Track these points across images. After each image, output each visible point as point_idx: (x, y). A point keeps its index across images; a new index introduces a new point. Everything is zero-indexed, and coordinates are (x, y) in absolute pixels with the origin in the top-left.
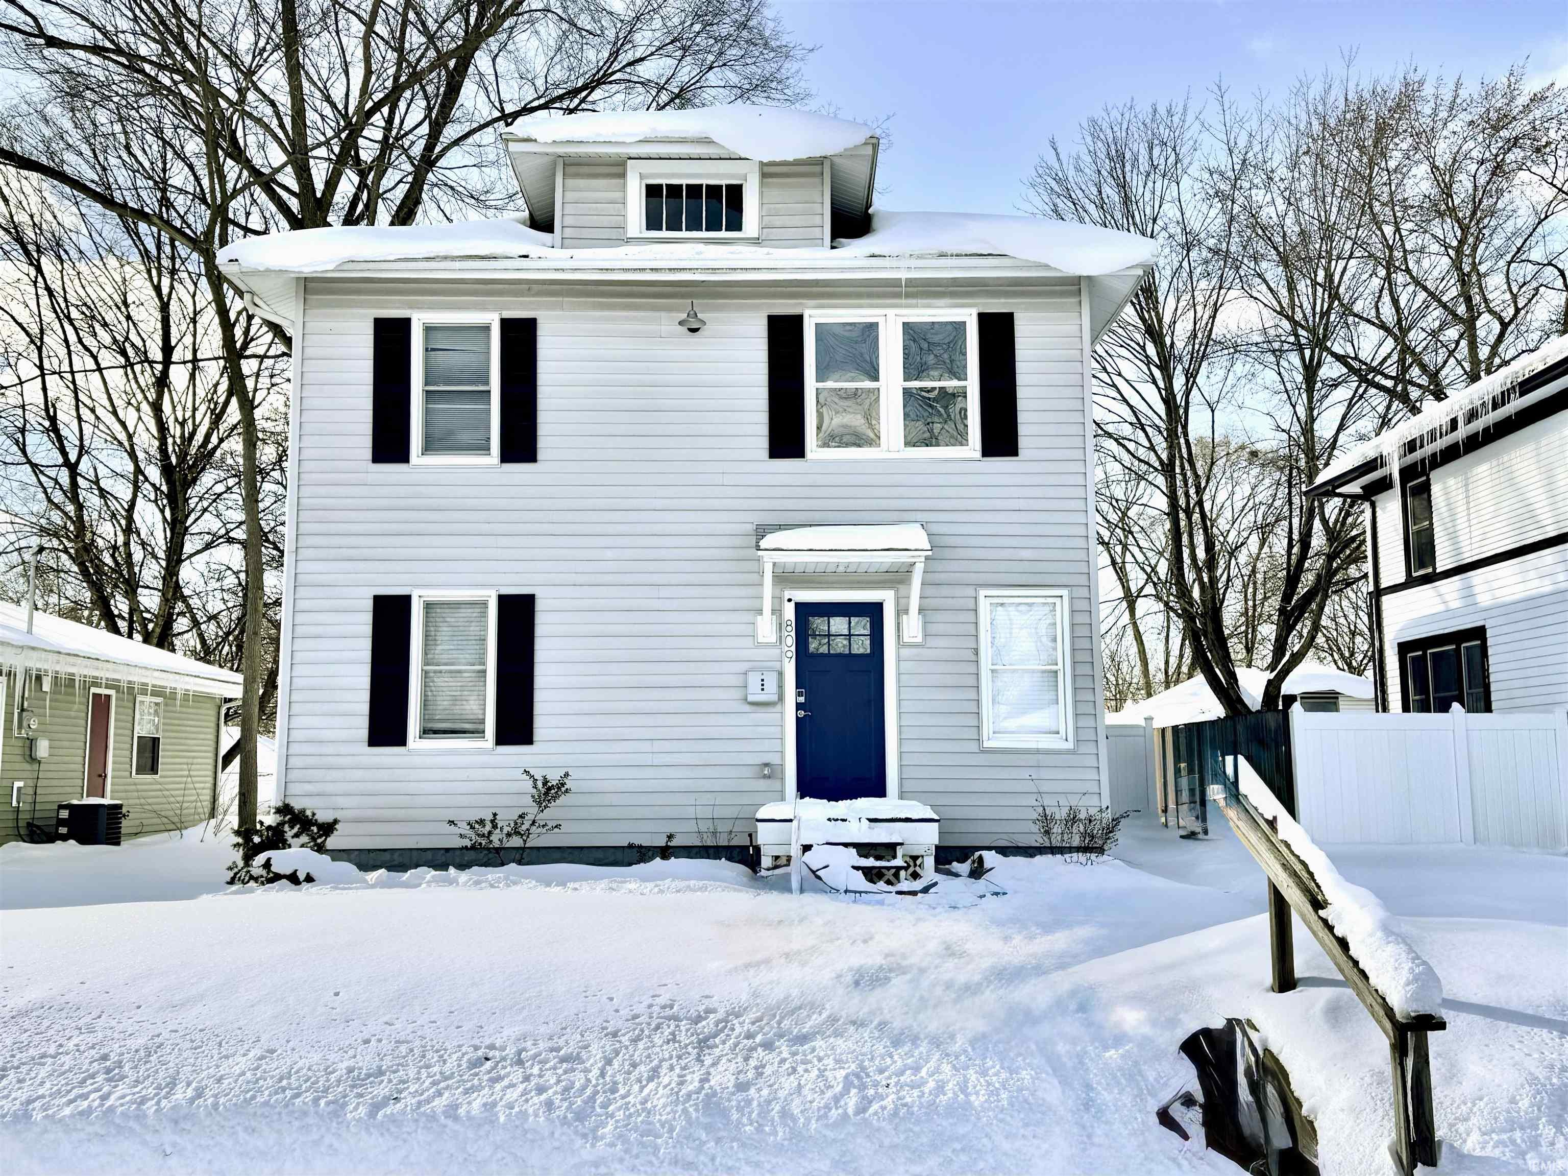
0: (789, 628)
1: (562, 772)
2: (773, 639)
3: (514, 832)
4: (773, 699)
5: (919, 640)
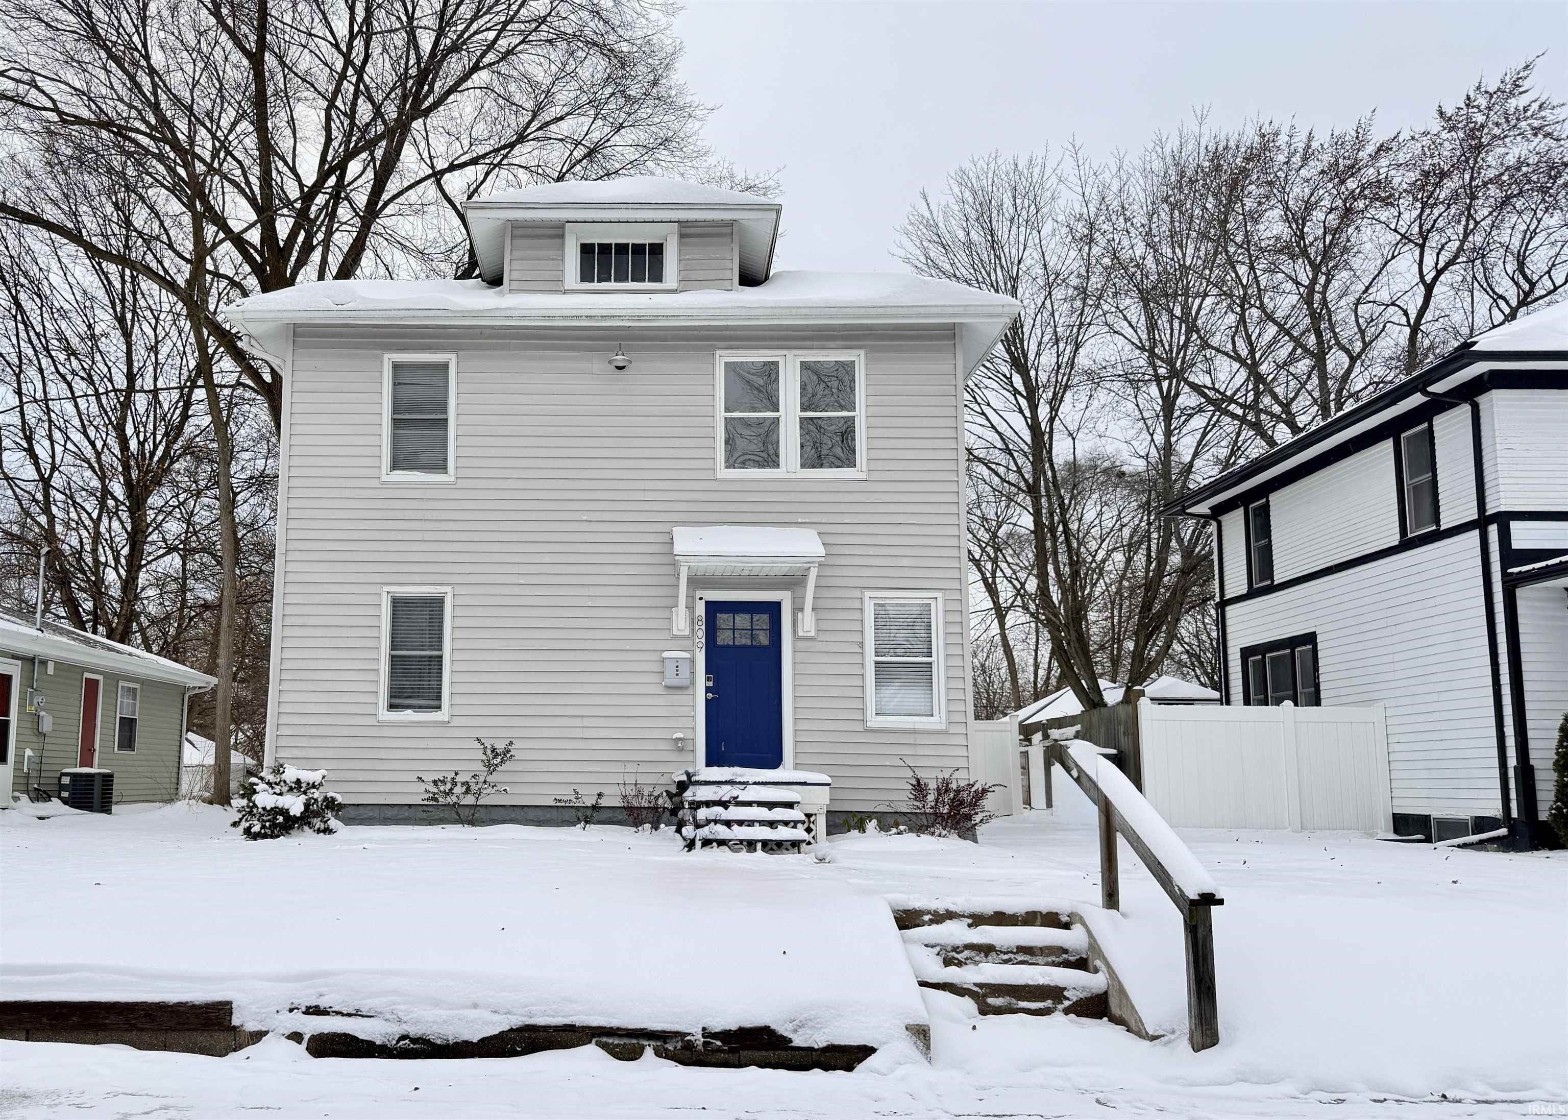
0: (700, 623)
1: (508, 742)
2: (687, 632)
3: (468, 791)
4: (686, 682)
5: (813, 634)
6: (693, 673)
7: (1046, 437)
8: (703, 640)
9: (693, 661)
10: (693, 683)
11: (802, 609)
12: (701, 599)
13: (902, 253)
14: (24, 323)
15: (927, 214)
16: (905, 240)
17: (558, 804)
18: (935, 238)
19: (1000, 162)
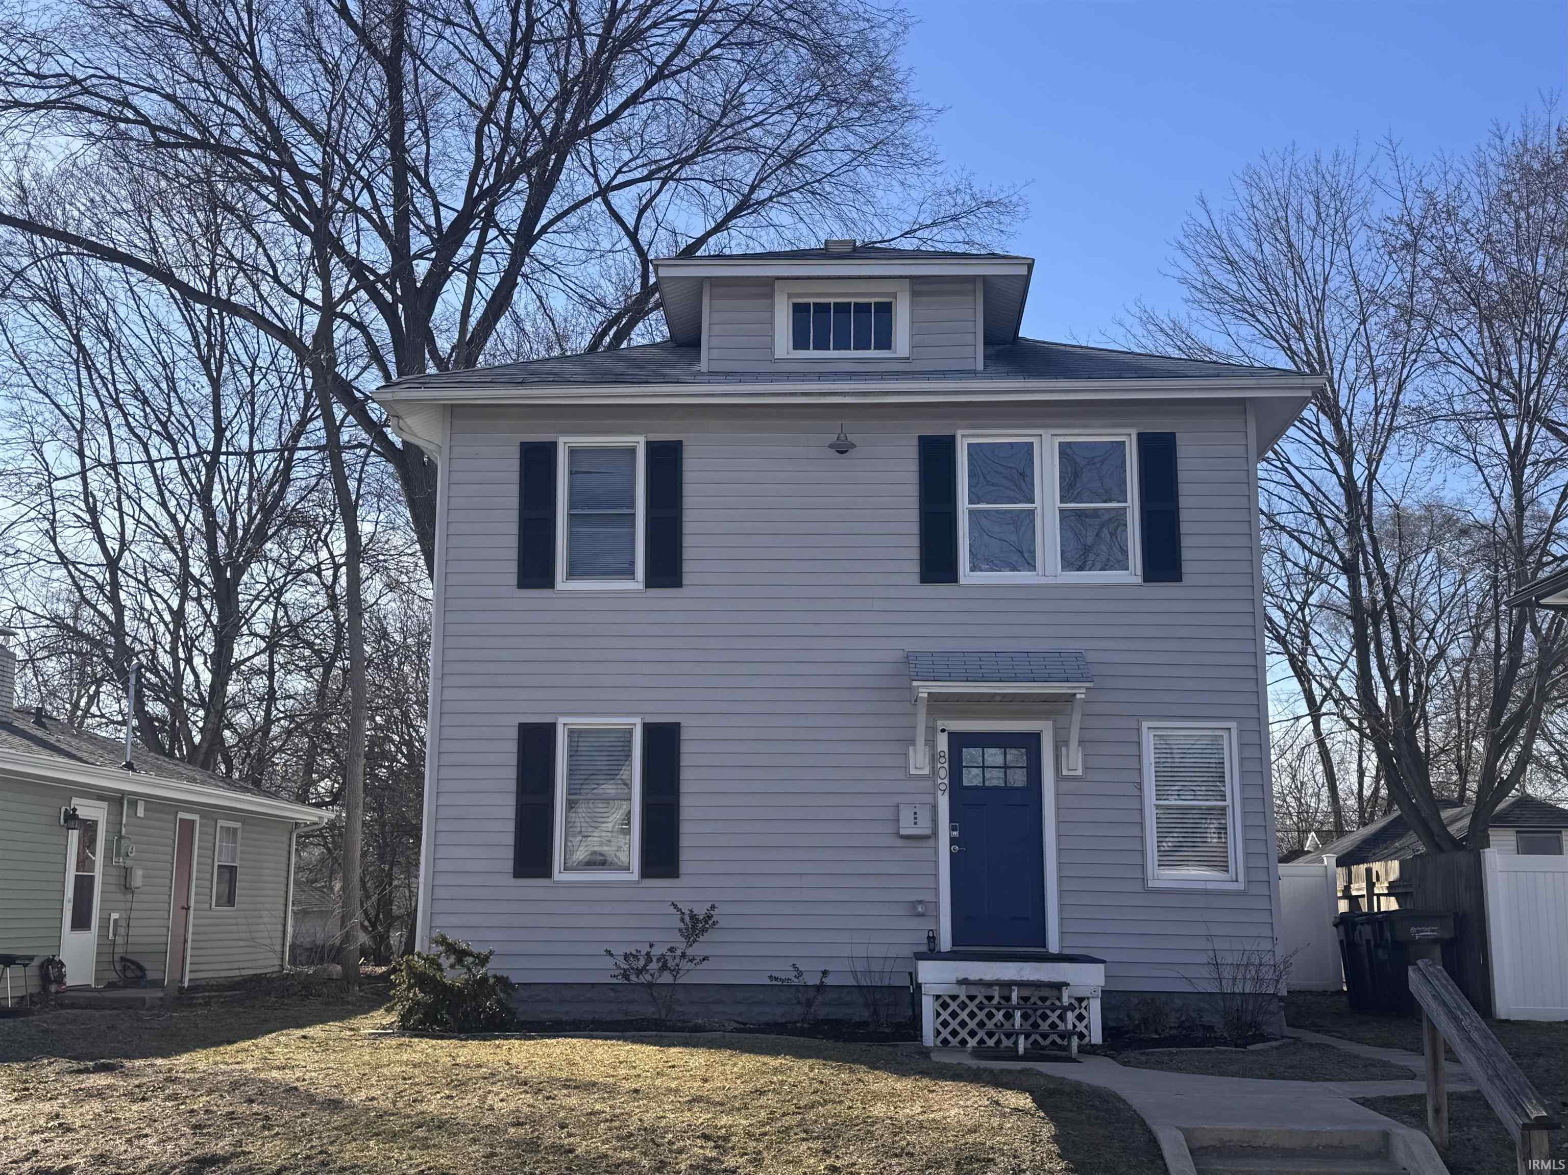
0: (942, 760)
1: (709, 906)
2: (926, 771)
3: (664, 967)
4: (928, 832)
5: (1079, 772)
6: (935, 821)
7: (1364, 498)
8: (946, 781)
9: (935, 808)
10: (935, 834)
11: (1066, 743)
12: (943, 731)
13: (1178, 273)
14: (88, 368)
15: (1207, 224)
16: (1179, 256)
17: (774, 983)
18: (1218, 252)
19: (1297, 157)
